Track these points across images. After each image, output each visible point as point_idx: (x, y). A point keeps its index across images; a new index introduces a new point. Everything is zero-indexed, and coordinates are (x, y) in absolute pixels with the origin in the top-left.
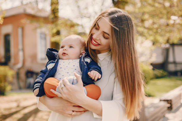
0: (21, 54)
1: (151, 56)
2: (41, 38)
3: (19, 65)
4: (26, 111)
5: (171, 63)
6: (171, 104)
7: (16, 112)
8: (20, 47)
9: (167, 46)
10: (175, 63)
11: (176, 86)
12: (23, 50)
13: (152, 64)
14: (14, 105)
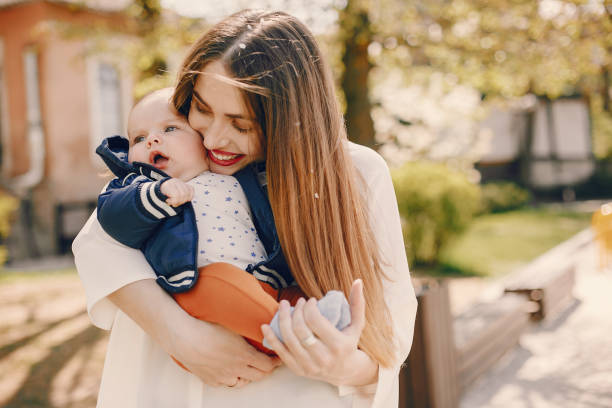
0: (35, 138)
1: (476, 138)
2: (103, 82)
3: (32, 178)
4: (59, 335)
5: (543, 160)
6: (540, 302)
7: (25, 342)
8: (33, 114)
9: (529, 102)
10: (554, 158)
11: (558, 239)
12: (43, 125)
13: (478, 166)
14: (17, 315)
